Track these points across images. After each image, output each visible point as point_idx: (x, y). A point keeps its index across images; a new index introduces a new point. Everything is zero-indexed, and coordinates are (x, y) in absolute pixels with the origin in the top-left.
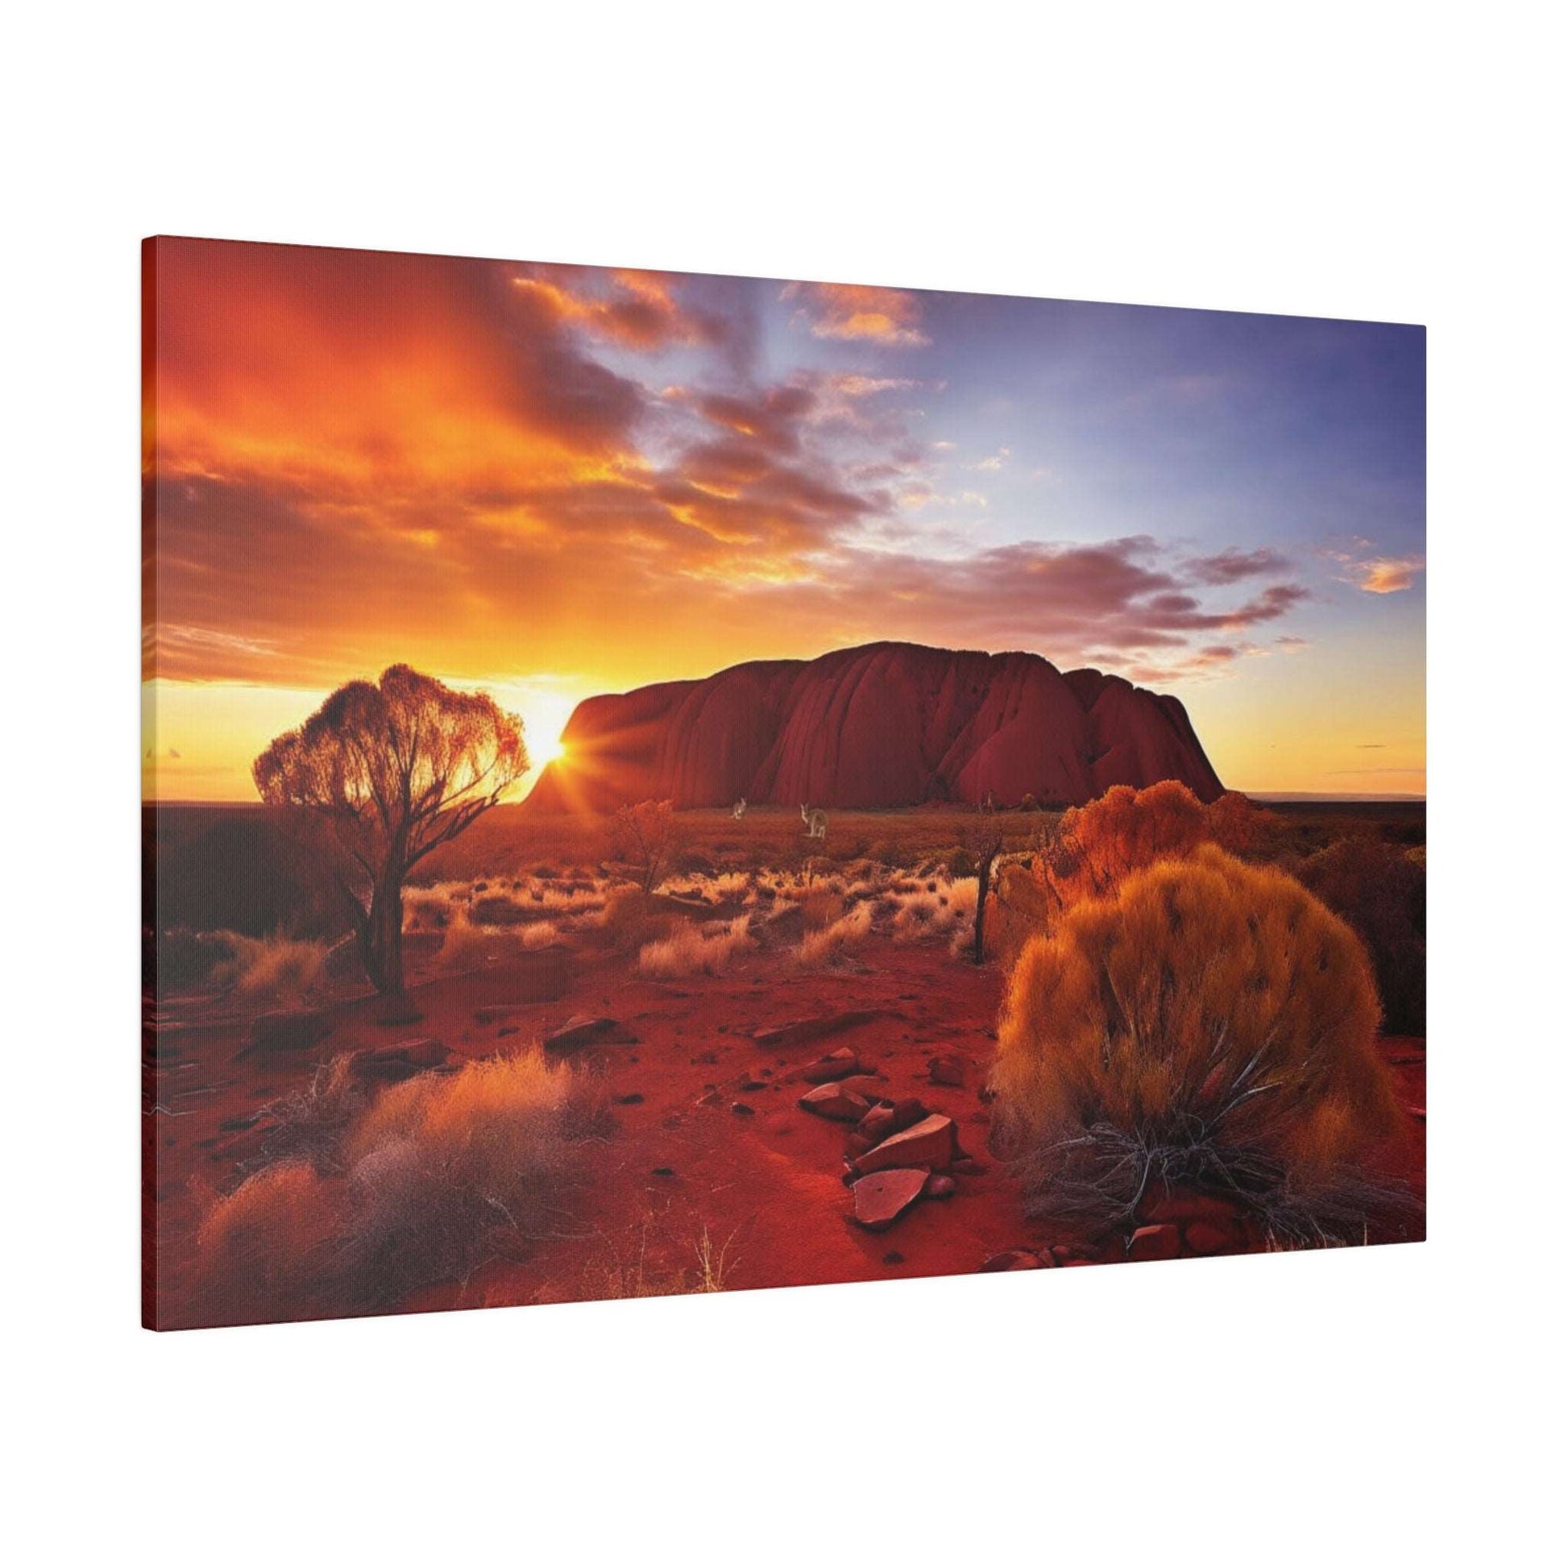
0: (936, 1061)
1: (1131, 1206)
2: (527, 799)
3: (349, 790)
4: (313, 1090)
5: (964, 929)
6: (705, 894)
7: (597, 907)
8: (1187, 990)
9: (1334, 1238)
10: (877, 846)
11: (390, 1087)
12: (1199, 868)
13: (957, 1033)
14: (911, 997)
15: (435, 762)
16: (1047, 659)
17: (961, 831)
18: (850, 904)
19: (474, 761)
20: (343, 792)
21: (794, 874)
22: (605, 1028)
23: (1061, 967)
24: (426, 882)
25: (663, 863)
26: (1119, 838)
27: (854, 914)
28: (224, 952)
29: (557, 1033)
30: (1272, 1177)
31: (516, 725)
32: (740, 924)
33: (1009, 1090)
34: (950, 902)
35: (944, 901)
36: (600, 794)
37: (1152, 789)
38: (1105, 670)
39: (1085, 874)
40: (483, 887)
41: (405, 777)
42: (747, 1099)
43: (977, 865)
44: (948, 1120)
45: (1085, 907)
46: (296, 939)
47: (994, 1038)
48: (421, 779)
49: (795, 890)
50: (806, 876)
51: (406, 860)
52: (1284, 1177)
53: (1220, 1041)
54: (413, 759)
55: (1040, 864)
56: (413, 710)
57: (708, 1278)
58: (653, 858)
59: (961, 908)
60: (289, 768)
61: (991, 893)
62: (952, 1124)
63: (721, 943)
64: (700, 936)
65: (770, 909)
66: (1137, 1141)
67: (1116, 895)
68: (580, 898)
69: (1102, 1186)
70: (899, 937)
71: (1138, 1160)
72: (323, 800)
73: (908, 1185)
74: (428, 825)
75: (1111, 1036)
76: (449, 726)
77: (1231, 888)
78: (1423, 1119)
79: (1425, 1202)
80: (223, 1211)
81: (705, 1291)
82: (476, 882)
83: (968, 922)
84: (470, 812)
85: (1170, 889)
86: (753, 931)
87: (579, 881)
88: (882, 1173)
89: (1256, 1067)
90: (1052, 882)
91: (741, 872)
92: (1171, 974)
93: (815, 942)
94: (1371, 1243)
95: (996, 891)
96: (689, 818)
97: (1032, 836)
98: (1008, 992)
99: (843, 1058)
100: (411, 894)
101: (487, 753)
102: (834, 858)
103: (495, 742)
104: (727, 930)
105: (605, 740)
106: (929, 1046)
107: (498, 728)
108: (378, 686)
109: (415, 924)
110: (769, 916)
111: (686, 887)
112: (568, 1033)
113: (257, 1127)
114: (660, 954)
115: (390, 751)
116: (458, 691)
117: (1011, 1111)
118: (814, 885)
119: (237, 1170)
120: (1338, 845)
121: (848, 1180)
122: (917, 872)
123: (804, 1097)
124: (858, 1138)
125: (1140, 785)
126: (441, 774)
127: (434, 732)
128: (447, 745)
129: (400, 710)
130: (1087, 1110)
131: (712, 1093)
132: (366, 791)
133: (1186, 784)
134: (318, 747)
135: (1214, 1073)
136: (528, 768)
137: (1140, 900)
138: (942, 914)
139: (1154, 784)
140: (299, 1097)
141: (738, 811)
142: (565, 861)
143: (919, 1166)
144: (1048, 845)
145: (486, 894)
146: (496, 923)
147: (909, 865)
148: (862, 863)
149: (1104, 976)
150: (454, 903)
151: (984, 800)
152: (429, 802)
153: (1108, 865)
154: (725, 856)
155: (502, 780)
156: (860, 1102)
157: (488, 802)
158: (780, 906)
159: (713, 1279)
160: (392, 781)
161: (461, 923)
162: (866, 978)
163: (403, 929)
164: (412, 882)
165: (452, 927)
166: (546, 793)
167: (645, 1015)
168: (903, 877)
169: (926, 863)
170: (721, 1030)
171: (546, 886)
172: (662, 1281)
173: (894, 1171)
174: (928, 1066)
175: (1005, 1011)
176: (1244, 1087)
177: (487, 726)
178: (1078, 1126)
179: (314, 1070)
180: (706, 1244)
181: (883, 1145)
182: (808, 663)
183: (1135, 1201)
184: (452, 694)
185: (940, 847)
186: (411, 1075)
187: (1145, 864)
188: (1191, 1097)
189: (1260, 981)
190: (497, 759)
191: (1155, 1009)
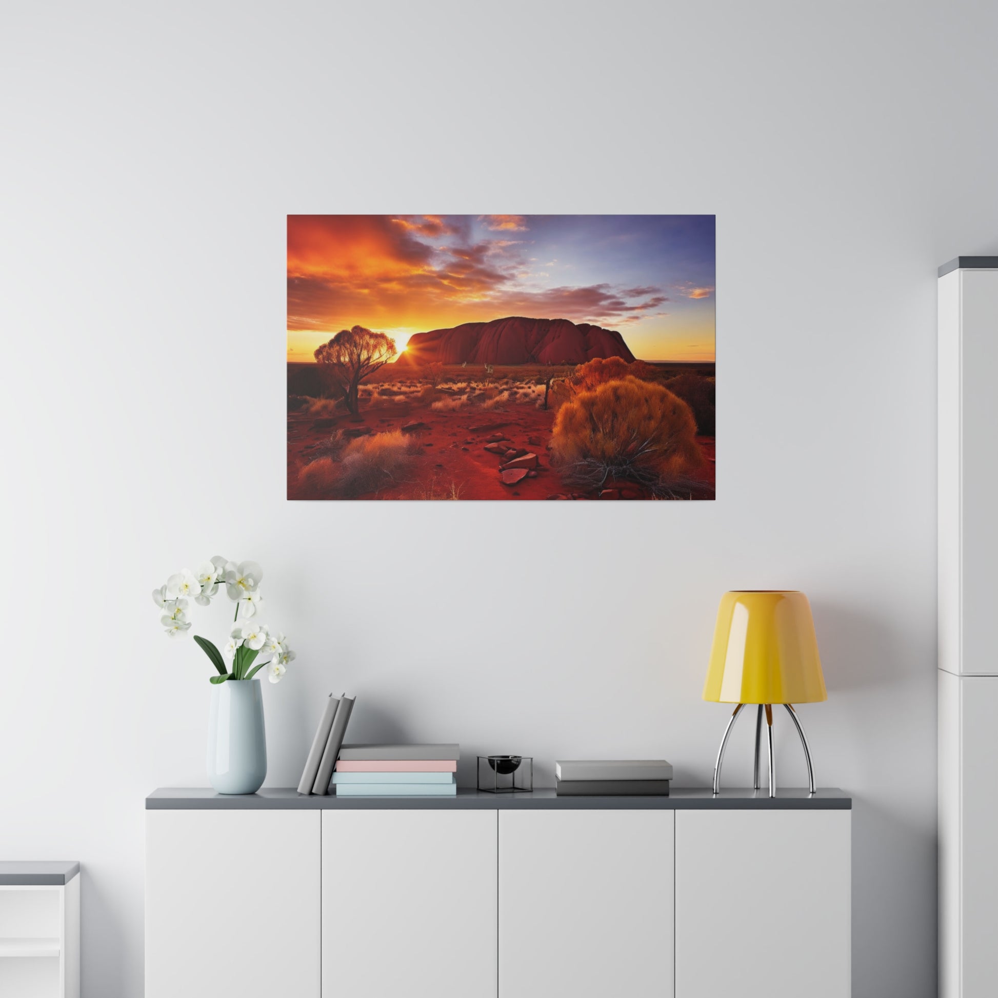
0: (531, 437)
1: (600, 484)
2: (397, 361)
3: (342, 359)
4: (332, 439)
5: (541, 400)
6: (453, 388)
7: (418, 392)
8: (622, 420)
9: (678, 497)
10: (510, 375)
11: (354, 439)
12: (626, 383)
13: (538, 430)
14: (522, 419)
15: (368, 352)
16: (570, 321)
17: (540, 371)
18: (501, 392)
19: (380, 351)
20: (340, 359)
21: (482, 383)
22: (421, 425)
23: (576, 412)
24: (365, 384)
25: (439, 380)
26: (597, 374)
27: (503, 395)
28: (306, 402)
29: (405, 426)
30: (655, 477)
31: (393, 341)
32: (464, 397)
33: (557, 447)
34: (536, 392)
35: (534, 392)
36: (419, 360)
37: (609, 359)
38: (591, 324)
39: (584, 384)
40: (382, 386)
41: (359, 356)
42: (467, 446)
43: (545, 381)
44: (535, 455)
45: (584, 394)
46: (327, 398)
47: (551, 431)
48: (364, 355)
49: (483, 388)
50: (486, 384)
51: (359, 378)
52: (658, 477)
53: (634, 435)
54: (361, 351)
55: (568, 381)
56: (361, 338)
57: (454, 496)
58: (436, 378)
59: (540, 394)
60: (325, 353)
61: (550, 390)
62: (536, 456)
63: (458, 402)
64: (451, 400)
65: (474, 393)
66: (603, 464)
67: (595, 391)
68: (412, 389)
69: (590, 477)
70: (518, 402)
71: (603, 469)
72: (335, 362)
73: (522, 473)
74: (366, 369)
75: (594, 432)
76: (372, 342)
77: (638, 389)
78: (714, 462)
79: (715, 488)
80: (305, 470)
81: (453, 500)
82: (380, 384)
83: (542, 398)
84: (379, 365)
85: (615, 389)
86: (469, 399)
87: (413, 384)
88: (512, 469)
89: (648, 444)
90: (572, 386)
91: (465, 382)
92: (616, 414)
93: (489, 403)
94: (693, 499)
95: (552, 389)
96: (448, 367)
97: (565, 373)
98: (556, 419)
99: (499, 436)
100: (361, 387)
101: (384, 349)
102: (496, 379)
103: (386, 346)
104: (460, 399)
105: (421, 345)
106: (529, 433)
107: (387, 342)
108: (351, 331)
109: (362, 395)
110: (474, 395)
111: (447, 386)
112: (409, 426)
113: (315, 448)
114: (438, 405)
115: (354, 349)
116: (375, 332)
117: (557, 453)
118: (489, 386)
119: (309, 459)
120: (680, 376)
121: (500, 471)
122: (524, 383)
123: (486, 446)
124: (504, 459)
125: (604, 358)
126: (370, 355)
127: (368, 344)
128: (371, 347)
129: (357, 338)
130: (585, 453)
131: (455, 444)
132: (347, 359)
133: (621, 357)
134: (333, 347)
135: (632, 445)
136: (396, 353)
137: (604, 392)
138: (533, 395)
139: (610, 357)
140: (327, 441)
141: (464, 365)
142: (408, 379)
143: (525, 468)
144: (571, 375)
145: (383, 388)
146: (387, 395)
147: (522, 381)
148: (505, 380)
149: (591, 415)
150: (374, 390)
151: (548, 362)
152: (366, 362)
153: (592, 381)
154: (459, 378)
155: (388, 357)
156: (505, 448)
157: (384, 362)
158: (477, 392)
159: (456, 496)
160: (355, 357)
161: (376, 395)
162: (506, 413)
163: (358, 397)
164: (361, 384)
165: (373, 396)
166: (402, 360)
167: (433, 422)
168: (520, 384)
169: (527, 380)
170: (459, 427)
171: (402, 386)
172: (439, 496)
173: (517, 469)
174: (528, 439)
175: (555, 424)
176: (643, 449)
177: (384, 342)
178: (581, 459)
179: (332, 434)
180: (453, 486)
181: (513, 461)
182: (487, 323)
183: (602, 482)
184: (373, 333)
185: (533, 376)
186: (361, 436)
187: (606, 382)
188: (623, 452)
189: (650, 417)
190: (387, 350)
191: (610, 425)
